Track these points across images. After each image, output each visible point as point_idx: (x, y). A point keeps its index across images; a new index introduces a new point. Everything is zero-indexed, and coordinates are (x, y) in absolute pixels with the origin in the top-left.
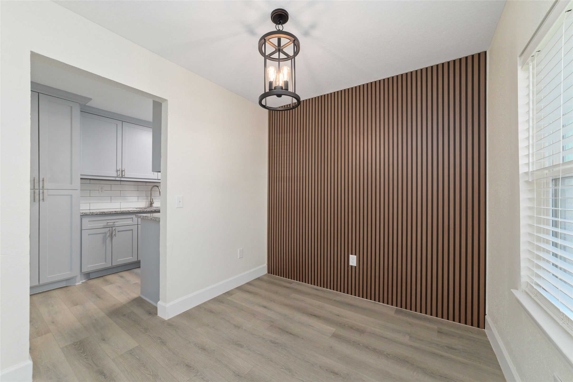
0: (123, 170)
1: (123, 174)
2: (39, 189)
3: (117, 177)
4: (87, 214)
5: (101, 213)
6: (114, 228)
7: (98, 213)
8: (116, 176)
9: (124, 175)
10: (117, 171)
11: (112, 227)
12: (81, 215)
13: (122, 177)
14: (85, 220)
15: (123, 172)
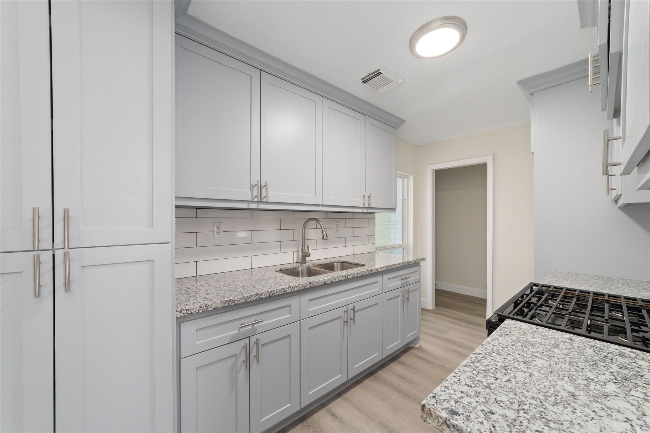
0: (263, 184)
1: (264, 195)
2: (53, 249)
3: (252, 202)
4: (193, 311)
5: (227, 304)
6: (253, 339)
7: (220, 306)
8: (250, 200)
9: (265, 197)
10: (252, 187)
11: (249, 337)
12: (178, 316)
13: (261, 202)
14: (188, 329)
15: (264, 190)
